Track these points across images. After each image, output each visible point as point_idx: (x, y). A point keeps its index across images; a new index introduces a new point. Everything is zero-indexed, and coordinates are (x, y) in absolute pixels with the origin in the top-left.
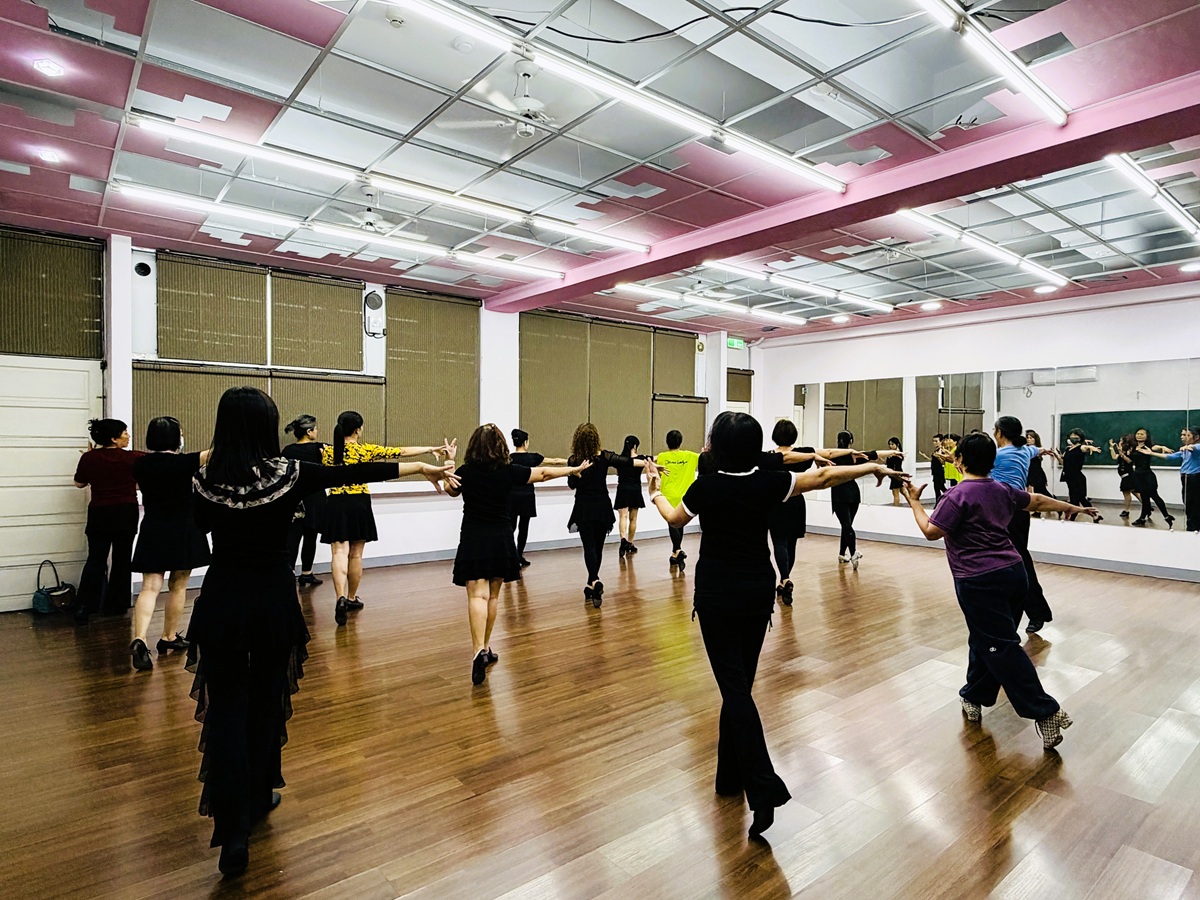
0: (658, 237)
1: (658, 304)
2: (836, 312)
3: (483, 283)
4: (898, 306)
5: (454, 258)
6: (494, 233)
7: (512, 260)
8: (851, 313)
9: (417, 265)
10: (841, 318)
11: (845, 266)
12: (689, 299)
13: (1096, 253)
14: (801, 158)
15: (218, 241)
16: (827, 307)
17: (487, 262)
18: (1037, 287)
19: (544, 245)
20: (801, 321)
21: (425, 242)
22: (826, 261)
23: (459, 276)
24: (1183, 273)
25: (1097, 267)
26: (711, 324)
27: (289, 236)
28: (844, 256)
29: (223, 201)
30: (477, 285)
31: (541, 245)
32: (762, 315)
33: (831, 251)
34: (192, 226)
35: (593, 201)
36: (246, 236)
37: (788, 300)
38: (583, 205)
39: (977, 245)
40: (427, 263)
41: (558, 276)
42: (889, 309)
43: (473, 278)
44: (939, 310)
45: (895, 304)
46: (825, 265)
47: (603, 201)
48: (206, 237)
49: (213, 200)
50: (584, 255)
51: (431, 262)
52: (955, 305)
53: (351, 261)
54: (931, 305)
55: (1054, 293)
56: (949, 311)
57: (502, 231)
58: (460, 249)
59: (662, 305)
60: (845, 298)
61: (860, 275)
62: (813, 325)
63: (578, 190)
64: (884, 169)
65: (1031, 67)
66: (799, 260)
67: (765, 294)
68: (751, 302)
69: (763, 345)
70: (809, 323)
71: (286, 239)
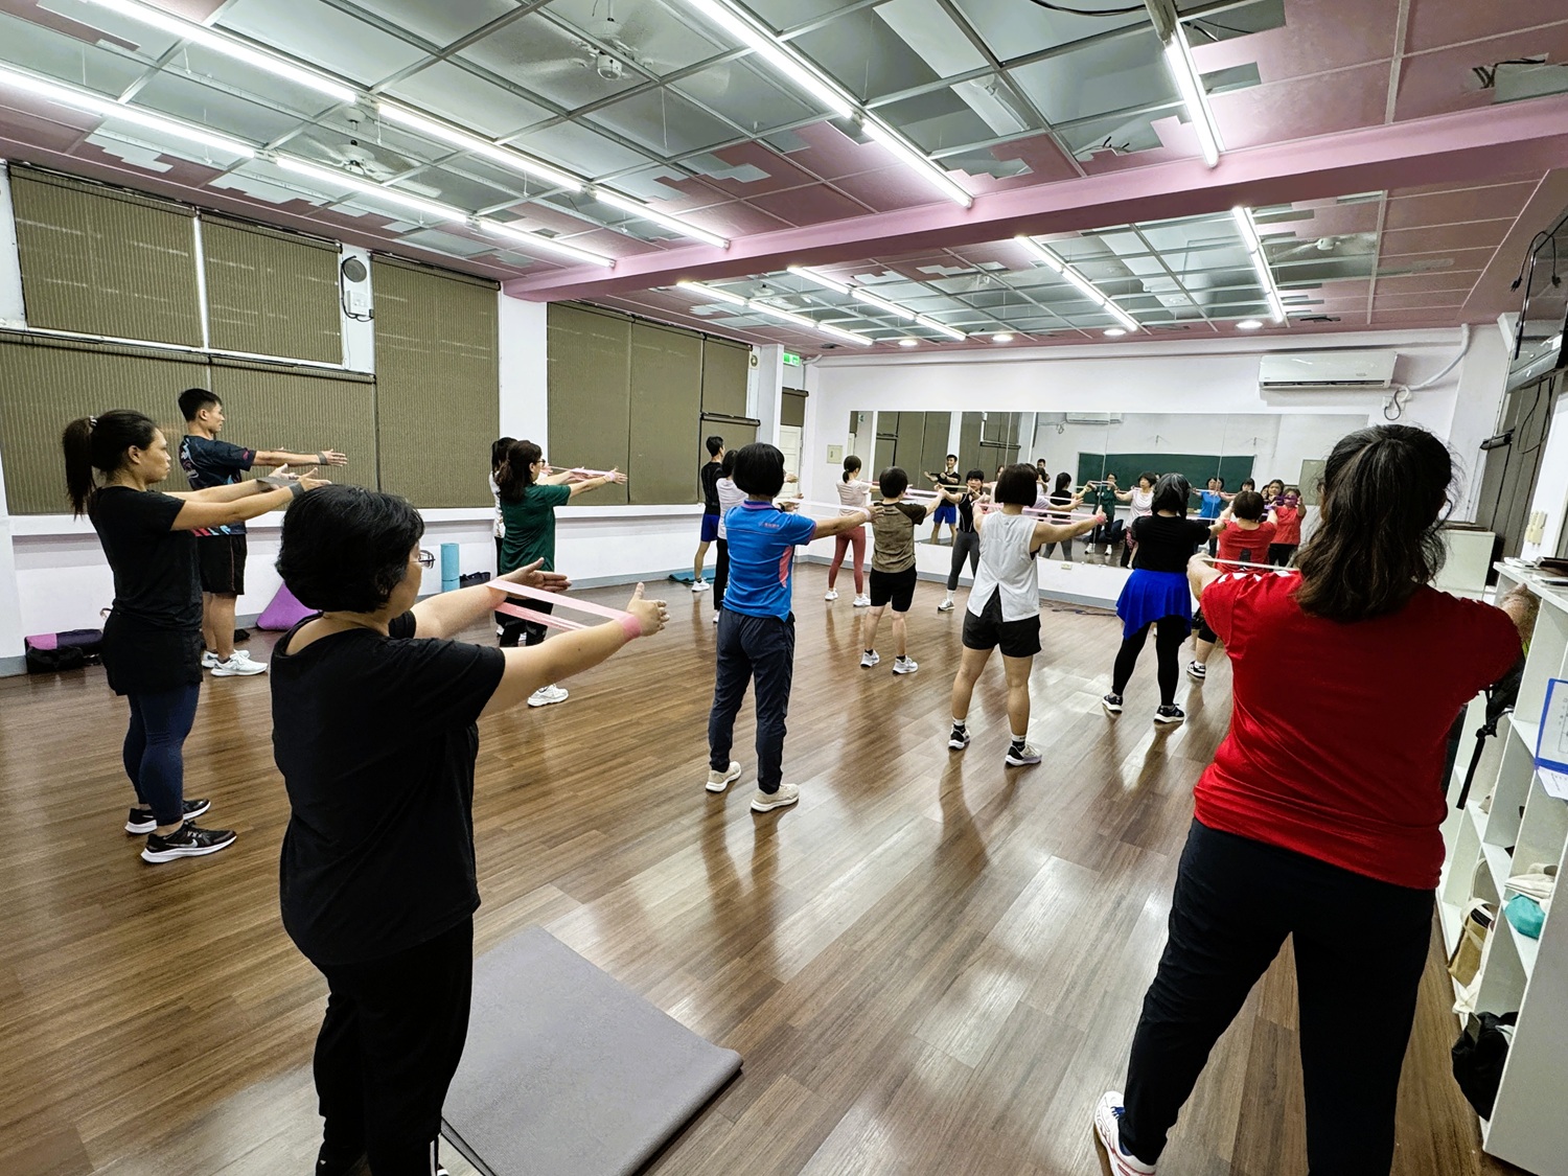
0: (743, 231)
1: (717, 308)
2: (905, 335)
3: (504, 260)
4: (971, 334)
5: (474, 226)
6: (537, 200)
7: (551, 237)
8: (920, 338)
9: (420, 229)
10: (908, 342)
11: (933, 287)
12: (754, 306)
13: (1171, 302)
14: (936, 161)
15: (117, 161)
16: (898, 329)
17: (520, 235)
18: (1107, 329)
19: (600, 224)
20: (868, 342)
21: (436, 199)
22: (917, 280)
23: (473, 248)
24: (1239, 329)
25: (1167, 315)
26: (770, 334)
27: (234, 166)
28: (937, 276)
29: (130, 102)
30: (498, 263)
31: (596, 223)
32: (829, 330)
33: (926, 270)
34: (77, 132)
35: (678, 176)
36: (164, 158)
37: (861, 318)
38: (663, 180)
39: (1073, 280)
40: (435, 228)
41: (607, 263)
42: (961, 336)
43: (495, 253)
44: (1009, 342)
45: (967, 333)
46: (915, 284)
47: (690, 179)
48: (97, 152)
49: (117, 98)
50: (645, 240)
51: (441, 227)
52: (1026, 339)
53: (324, 212)
54: (1003, 337)
55: (1121, 336)
56: (1019, 344)
57: (548, 199)
58: (487, 216)
59: (720, 309)
60: (923, 322)
61: (947, 298)
62: (878, 346)
63: (663, 160)
64: (1019, 186)
65: (1211, 96)
66: (891, 275)
67: (839, 309)
68: (819, 316)
69: (821, 363)
70: (876, 343)
71: (229, 171)
